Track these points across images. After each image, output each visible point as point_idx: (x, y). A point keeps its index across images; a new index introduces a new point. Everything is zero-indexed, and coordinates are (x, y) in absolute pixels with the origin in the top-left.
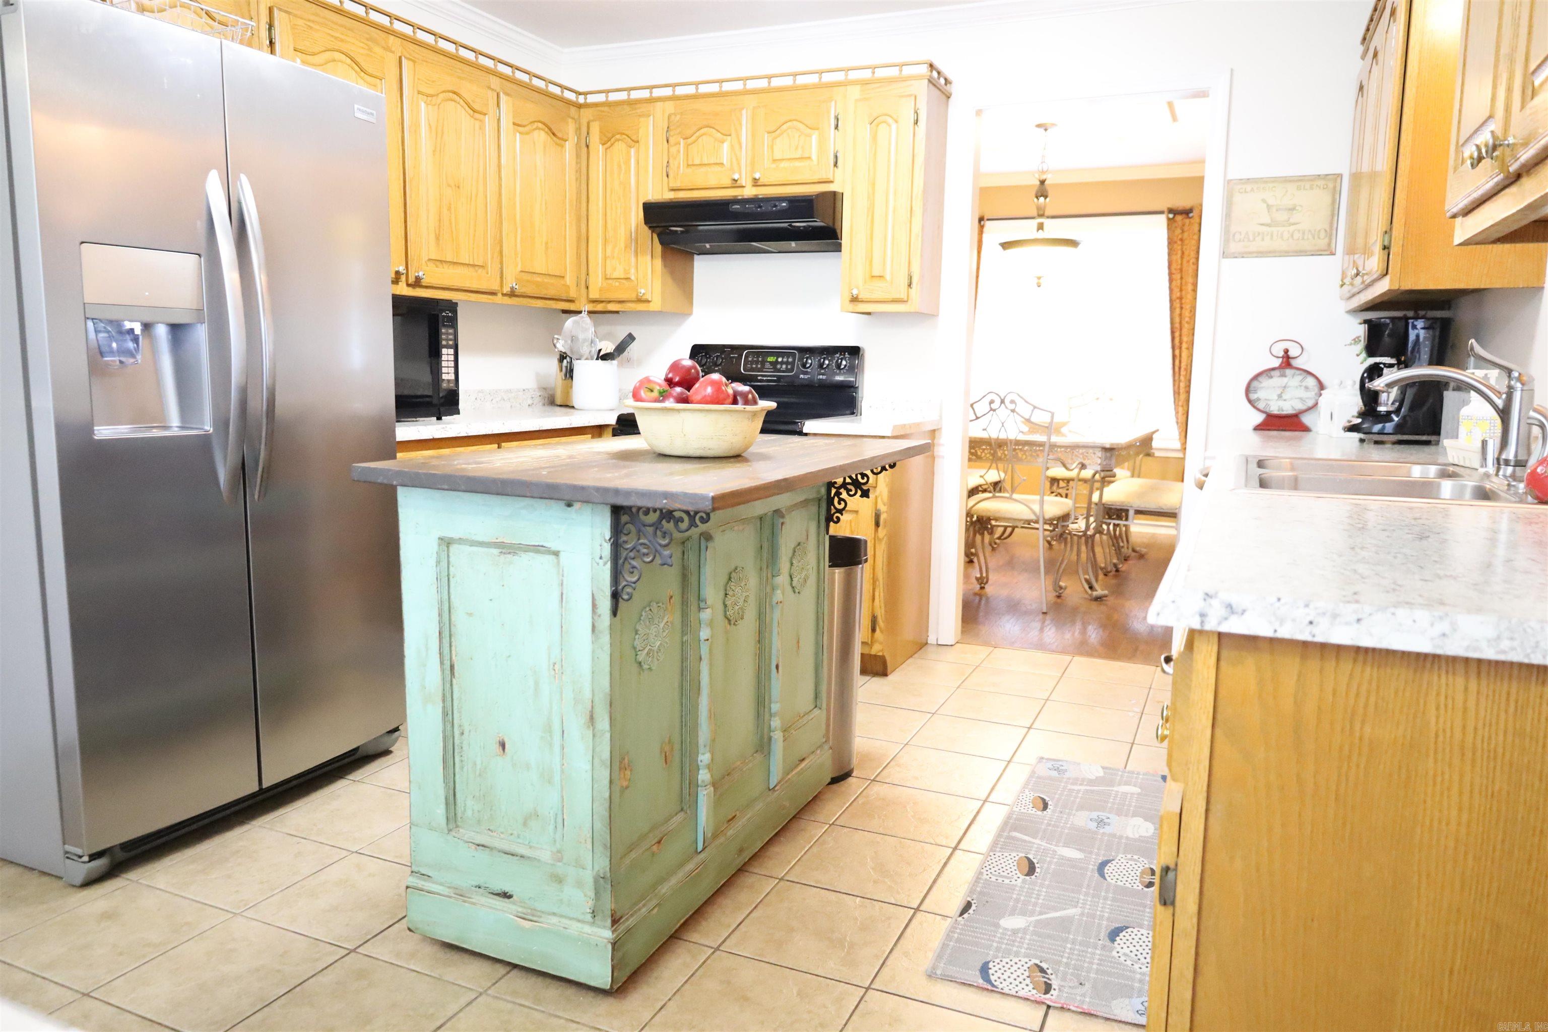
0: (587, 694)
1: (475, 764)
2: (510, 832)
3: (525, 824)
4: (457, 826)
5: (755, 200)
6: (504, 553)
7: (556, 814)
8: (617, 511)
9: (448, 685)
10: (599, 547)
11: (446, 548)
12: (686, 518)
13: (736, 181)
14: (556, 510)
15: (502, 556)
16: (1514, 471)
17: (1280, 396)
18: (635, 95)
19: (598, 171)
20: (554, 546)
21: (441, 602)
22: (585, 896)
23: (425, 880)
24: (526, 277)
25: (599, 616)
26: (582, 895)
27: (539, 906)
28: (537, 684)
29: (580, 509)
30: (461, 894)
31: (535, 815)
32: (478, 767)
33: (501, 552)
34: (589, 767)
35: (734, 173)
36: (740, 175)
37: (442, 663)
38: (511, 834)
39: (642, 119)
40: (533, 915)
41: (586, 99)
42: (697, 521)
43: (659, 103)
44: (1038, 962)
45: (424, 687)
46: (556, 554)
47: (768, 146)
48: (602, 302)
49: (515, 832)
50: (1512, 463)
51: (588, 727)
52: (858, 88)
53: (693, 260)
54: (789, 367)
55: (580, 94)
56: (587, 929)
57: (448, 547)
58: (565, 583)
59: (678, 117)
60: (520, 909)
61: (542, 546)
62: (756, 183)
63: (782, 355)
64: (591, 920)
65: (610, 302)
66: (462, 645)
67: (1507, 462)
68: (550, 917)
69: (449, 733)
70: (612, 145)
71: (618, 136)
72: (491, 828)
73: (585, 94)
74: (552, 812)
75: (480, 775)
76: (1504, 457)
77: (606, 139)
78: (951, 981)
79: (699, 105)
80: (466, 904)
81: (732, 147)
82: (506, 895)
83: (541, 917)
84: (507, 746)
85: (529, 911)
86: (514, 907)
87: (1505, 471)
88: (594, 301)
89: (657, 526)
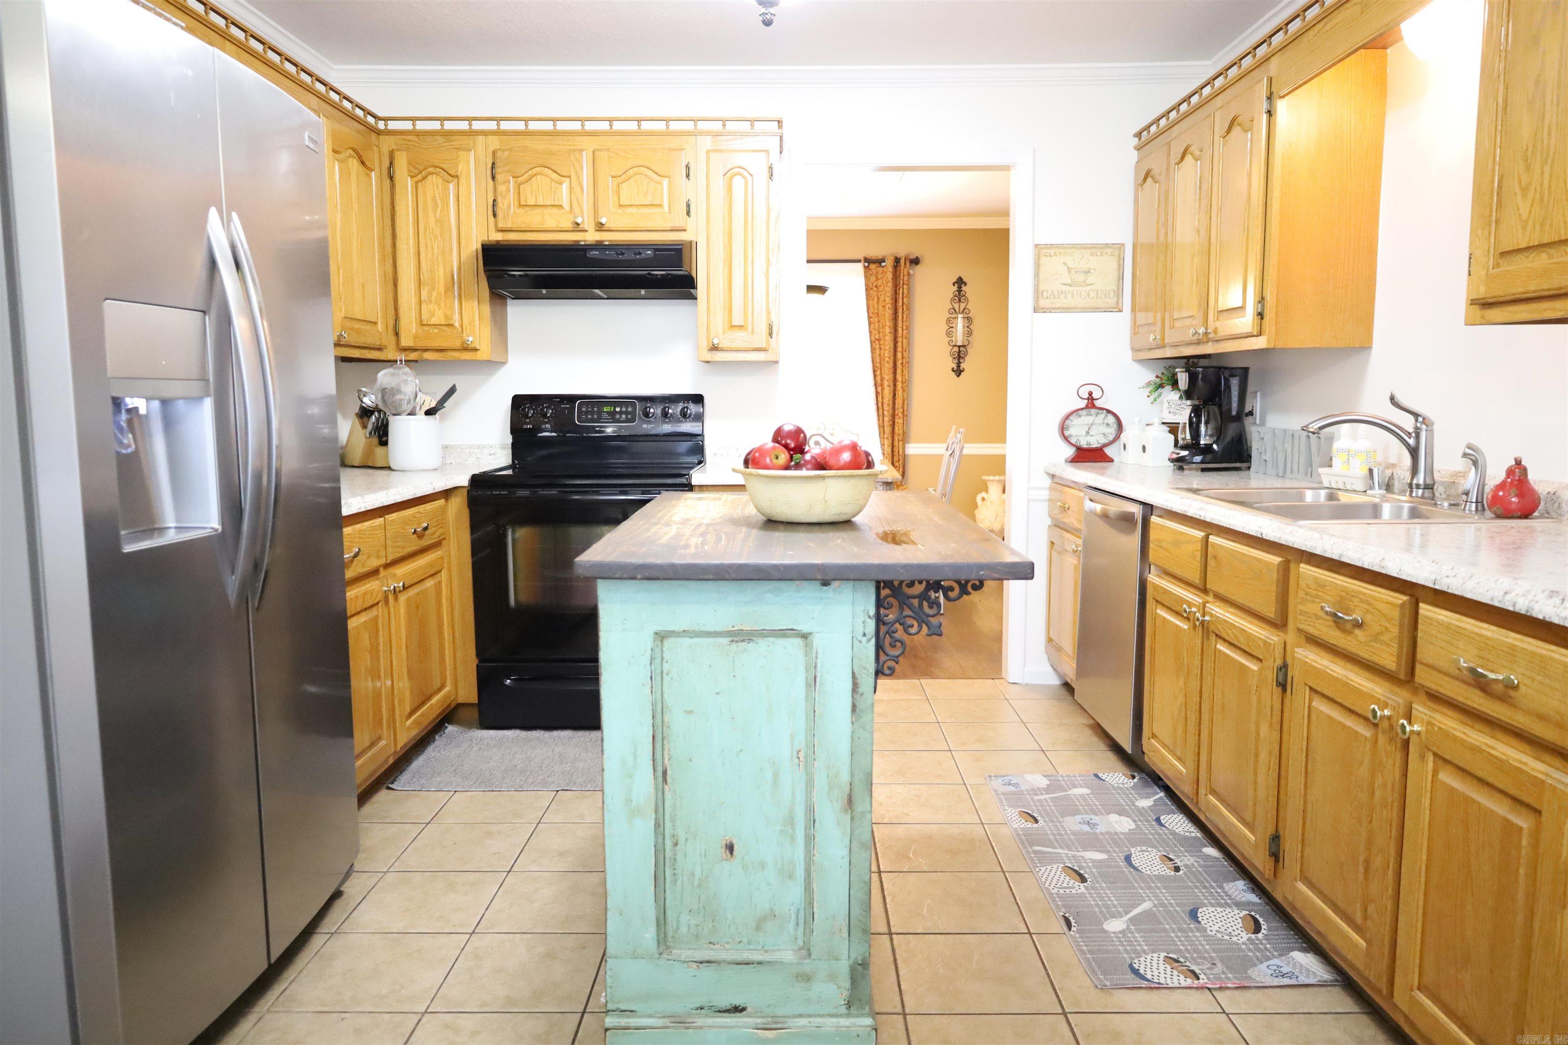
0: (845, 777)
1: (693, 874)
2: (738, 940)
3: (758, 928)
4: (668, 948)
5: (599, 246)
6: (737, 642)
7: (798, 910)
8: (879, 586)
9: (660, 793)
10: (862, 625)
11: (660, 643)
12: (956, 586)
13: (578, 224)
14: (811, 590)
15: (734, 645)
16: (1423, 493)
17: (1088, 433)
18: (449, 126)
19: (408, 206)
20: (804, 628)
21: (654, 705)
22: (839, 988)
23: (628, 1017)
24: (348, 324)
25: (862, 694)
26: (836, 987)
27: (780, 1011)
28: (776, 775)
29: (839, 587)
30: (680, 1022)
31: (772, 915)
32: (697, 878)
33: (733, 641)
34: (845, 852)
35: (576, 217)
36: (583, 217)
37: (655, 770)
38: (740, 942)
39: (461, 153)
40: (776, 1023)
41: (386, 125)
42: (970, 589)
43: (480, 137)
44: (1166, 954)
45: (629, 801)
46: (805, 636)
47: (612, 190)
48: (416, 350)
49: (745, 940)
50: (1422, 487)
51: (846, 810)
52: (709, 138)
53: (506, 305)
54: (629, 416)
55: (380, 119)
56: (844, 1022)
57: (662, 641)
58: (819, 665)
59: (506, 153)
60: (758, 1021)
61: (792, 630)
62: (600, 227)
63: (620, 404)
64: (846, 1011)
65: (426, 350)
66: (677, 746)
67: (1418, 487)
68: (796, 1020)
69: (660, 846)
70: (424, 178)
71: (431, 169)
72: (712, 941)
73: (386, 119)
74: (793, 908)
75: (699, 885)
76: (1415, 482)
77: (417, 171)
78: (1121, 988)
79: (528, 142)
80: (690, 1031)
81: (571, 189)
82: (738, 1009)
83: (786, 1022)
84: (736, 848)
85: (770, 1019)
86: (751, 1021)
87: (1417, 493)
88: (405, 350)
89: (924, 596)
